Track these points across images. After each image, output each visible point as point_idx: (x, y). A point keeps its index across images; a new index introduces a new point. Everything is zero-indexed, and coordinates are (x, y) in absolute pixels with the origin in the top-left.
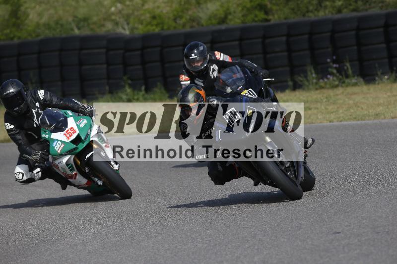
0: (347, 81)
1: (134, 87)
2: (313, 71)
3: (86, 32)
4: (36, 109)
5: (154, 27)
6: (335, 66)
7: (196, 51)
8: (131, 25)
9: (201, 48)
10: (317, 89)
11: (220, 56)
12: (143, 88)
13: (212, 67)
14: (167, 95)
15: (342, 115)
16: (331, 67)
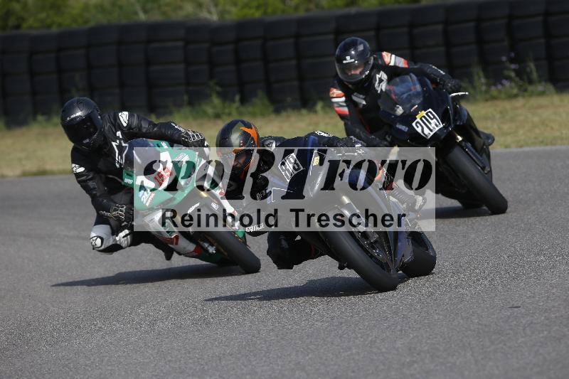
0: (530, 88)
1: (225, 97)
2: (481, 74)
3: (156, 17)
4: (118, 141)
5: (253, 11)
6: (513, 66)
7: (353, 52)
8: (220, 8)
9: (361, 48)
10: (487, 100)
11: (390, 59)
12: (237, 98)
13: (378, 76)
14: (271, 108)
15: (523, 137)
16: (508, 69)
